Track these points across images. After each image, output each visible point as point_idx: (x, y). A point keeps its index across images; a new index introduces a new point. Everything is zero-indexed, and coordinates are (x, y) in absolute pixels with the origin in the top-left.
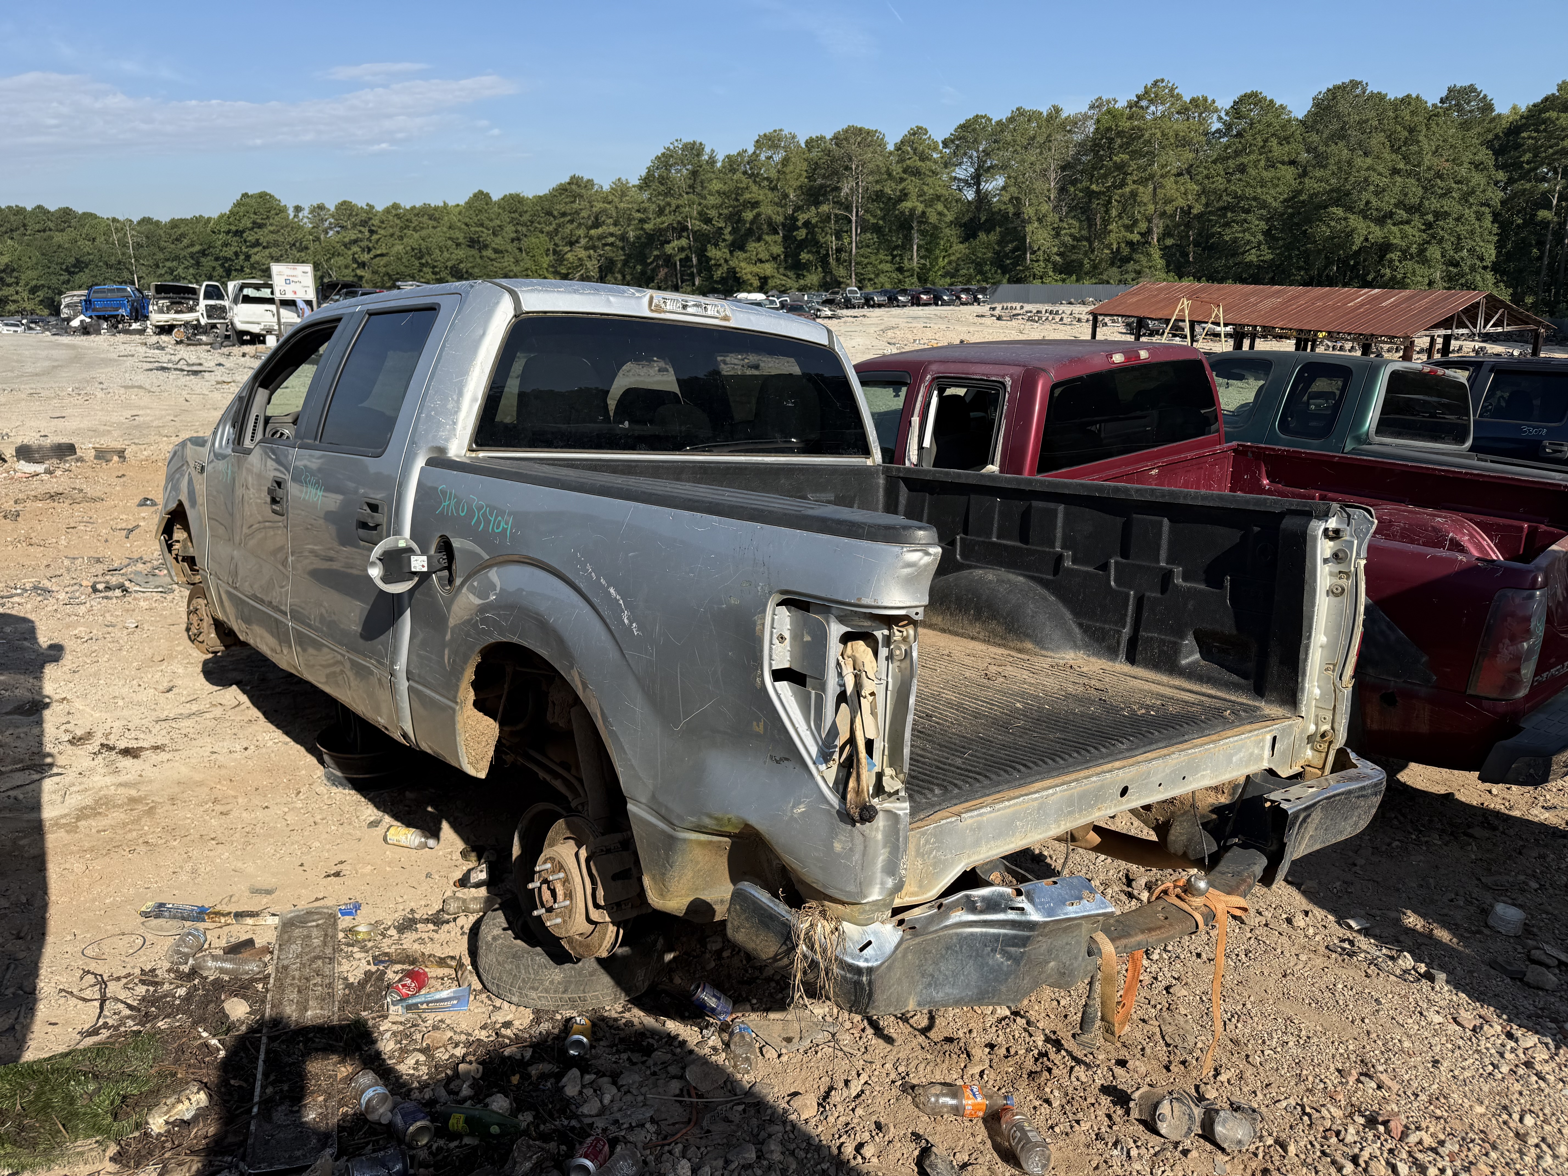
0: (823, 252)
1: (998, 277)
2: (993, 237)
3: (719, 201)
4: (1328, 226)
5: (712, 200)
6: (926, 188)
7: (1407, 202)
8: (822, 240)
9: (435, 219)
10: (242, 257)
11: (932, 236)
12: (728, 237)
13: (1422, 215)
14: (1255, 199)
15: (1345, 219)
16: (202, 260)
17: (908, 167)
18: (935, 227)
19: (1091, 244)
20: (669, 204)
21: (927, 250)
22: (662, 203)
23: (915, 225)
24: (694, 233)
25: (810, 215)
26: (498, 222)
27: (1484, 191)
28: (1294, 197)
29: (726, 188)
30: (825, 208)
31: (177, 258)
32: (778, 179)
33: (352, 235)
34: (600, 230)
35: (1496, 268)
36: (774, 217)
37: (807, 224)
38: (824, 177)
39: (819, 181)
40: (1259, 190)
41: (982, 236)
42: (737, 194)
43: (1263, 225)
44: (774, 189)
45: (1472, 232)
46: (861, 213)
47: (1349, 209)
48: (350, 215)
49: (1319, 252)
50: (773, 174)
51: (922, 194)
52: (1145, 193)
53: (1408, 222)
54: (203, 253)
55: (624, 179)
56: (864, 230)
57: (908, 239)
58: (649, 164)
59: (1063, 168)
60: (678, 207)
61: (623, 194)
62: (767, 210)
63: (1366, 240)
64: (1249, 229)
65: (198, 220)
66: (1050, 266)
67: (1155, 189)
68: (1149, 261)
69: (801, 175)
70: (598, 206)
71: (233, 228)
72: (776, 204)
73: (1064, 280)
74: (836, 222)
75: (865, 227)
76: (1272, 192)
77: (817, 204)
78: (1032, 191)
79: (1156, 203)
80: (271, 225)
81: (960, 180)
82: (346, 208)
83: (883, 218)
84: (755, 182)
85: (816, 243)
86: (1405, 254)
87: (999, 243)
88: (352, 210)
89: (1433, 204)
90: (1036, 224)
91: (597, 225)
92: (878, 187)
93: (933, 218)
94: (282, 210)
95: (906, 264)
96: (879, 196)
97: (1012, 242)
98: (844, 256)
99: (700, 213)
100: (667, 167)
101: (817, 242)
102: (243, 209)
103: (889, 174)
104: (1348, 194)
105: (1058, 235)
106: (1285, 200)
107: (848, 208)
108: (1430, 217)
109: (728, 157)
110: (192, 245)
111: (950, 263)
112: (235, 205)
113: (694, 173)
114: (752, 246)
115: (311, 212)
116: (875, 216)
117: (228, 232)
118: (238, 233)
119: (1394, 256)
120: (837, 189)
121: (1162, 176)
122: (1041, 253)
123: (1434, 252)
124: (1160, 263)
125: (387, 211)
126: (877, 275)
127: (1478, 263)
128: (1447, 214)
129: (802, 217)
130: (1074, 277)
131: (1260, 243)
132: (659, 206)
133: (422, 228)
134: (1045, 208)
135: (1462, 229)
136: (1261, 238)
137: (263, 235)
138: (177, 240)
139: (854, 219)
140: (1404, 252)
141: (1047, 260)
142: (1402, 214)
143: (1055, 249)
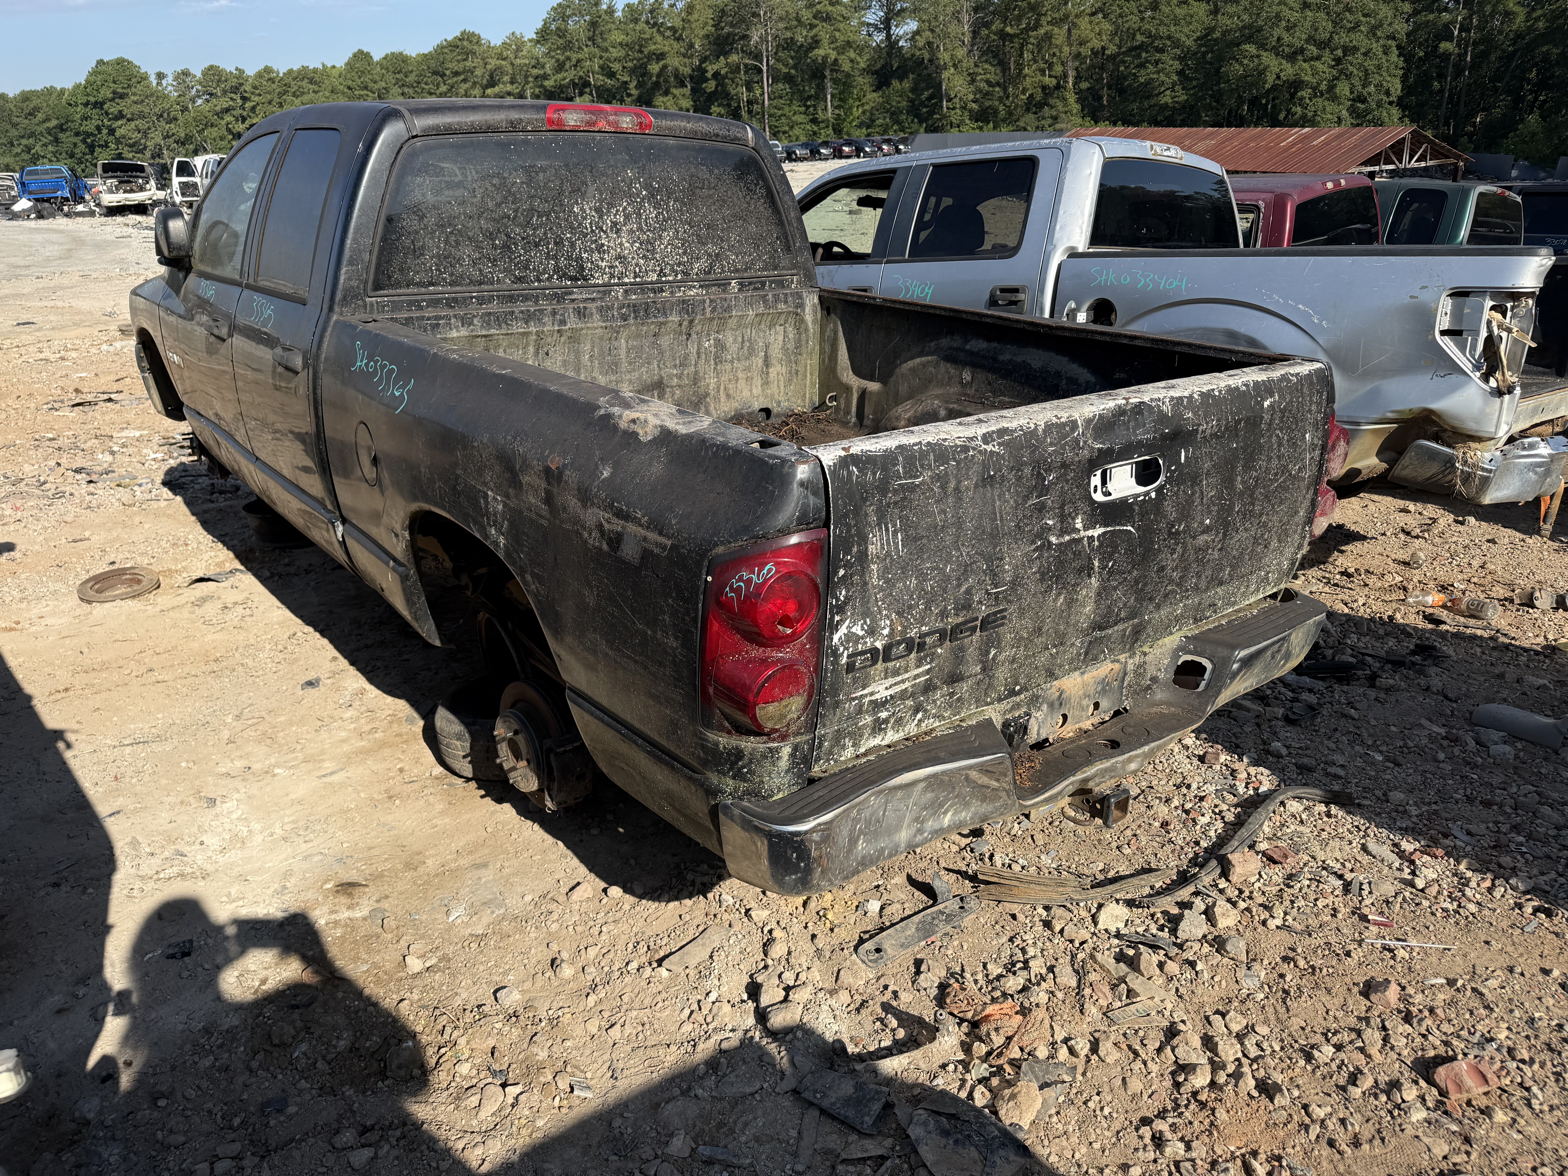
0: (734, 104)
1: (915, 126)
2: (907, 85)
3: (622, 53)
4: (1241, 64)
5: (615, 53)
6: (837, 34)
7: (1317, 37)
8: (733, 92)
9: (315, 83)
10: (105, 131)
11: (845, 85)
12: (634, 92)
13: (1332, 51)
14: (1169, 37)
15: (1258, 56)
16: (61, 135)
17: (819, 12)
18: (848, 75)
19: (1005, 89)
20: (569, 59)
21: (840, 99)
22: (562, 58)
23: (827, 73)
24: (598, 88)
25: (718, 66)
26: (383, 84)
27: (1390, 24)
28: (1206, 35)
29: (628, 39)
30: (734, 58)
31: (32, 135)
32: (684, 29)
33: (224, 103)
34: (497, 89)
35: (1401, 103)
36: (681, 68)
37: (716, 75)
38: (732, 25)
39: (727, 30)
40: (1173, 29)
41: (896, 84)
42: (641, 46)
43: (1177, 65)
44: (678, 39)
45: (1379, 67)
46: (772, 62)
47: (1262, 46)
48: (219, 81)
49: (1232, 90)
50: (678, 23)
51: (833, 40)
52: (1060, 34)
53: (1318, 58)
54: (61, 128)
55: (518, 33)
56: (776, 80)
57: (821, 88)
58: (545, 16)
59: (976, 10)
60: (579, 61)
61: (518, 49)
62: (674, 62)
63: (1278, 77)
64: (1163, 69)
65: (50, 91)
66: (966, 113)
67: (1069, 30)
68: (1065, 105)
69: (706, 24)
70: (493, 63)
71: (92, 99)
72: (684, 56)
73: (981, 128)
74: (746, 72)
75: (776, 78)
76: (1186, 30)
77: (726, 54)
78: (947, 35)
79: (1070, 45)
80: (134, 94)
81: (869, 25)
82: (214, 73)
83: (795, 67)
84: (659, 31)
85: (727, 96)
86: (1316, 92)
87: (913, 90)
88: (220, 75)
89: (1342, 38)
90: (952, 70)
91: (492, 83)
92: (789, 34)
93: (846, 67)
94: (144, 78)
95: (821, 115)
96: (789, 44)
97: (927, 89)
98: (756, 107)
99: (601, 67)
100: (564, 18)
101: (728, 94)
102: (100, 77)
103: (798, 19)
104: (1260, 30)
105: (973, 81)
106: (1198, 39)
107: (758, 57)
108: (1339, 53)
109: (628, 5)
110: (47, 120)
111: (864, 112)
112: (91, 74)
113: (593, 24)
114: (659, 100)
115: (176, 79)
116: (786, 65)
117: (86, 104)
118: (99, 105)
119: (1305, 93)
120: (745, 37)
121: (1077, 16)
122: (957, 100)
123: (1343, 89)
124: (1076, 107)
125: (259, 75)
126: (792, 128)
127: (1385, 98)
128: (1356, 49)
129: (711, 69)
130: (991, 125)
131: (1174, 84)
132: (558, 60)
133: (303, 93)
134: (961, 53)
135: (1370, 64)
136: (1175, 78)
137: (126, 106)
138: (30, 114)
139: (765, 68)
140: (1314, 89)
141: (963, 108)
142: (1313, 50)
143: (971, 97)
